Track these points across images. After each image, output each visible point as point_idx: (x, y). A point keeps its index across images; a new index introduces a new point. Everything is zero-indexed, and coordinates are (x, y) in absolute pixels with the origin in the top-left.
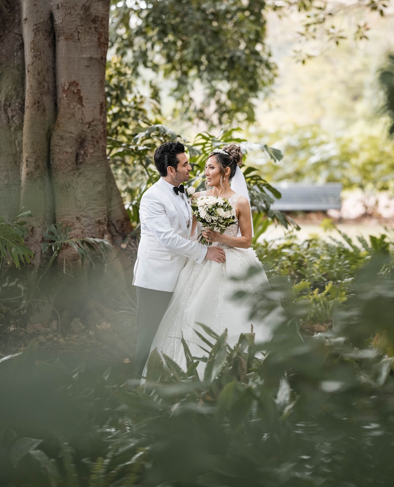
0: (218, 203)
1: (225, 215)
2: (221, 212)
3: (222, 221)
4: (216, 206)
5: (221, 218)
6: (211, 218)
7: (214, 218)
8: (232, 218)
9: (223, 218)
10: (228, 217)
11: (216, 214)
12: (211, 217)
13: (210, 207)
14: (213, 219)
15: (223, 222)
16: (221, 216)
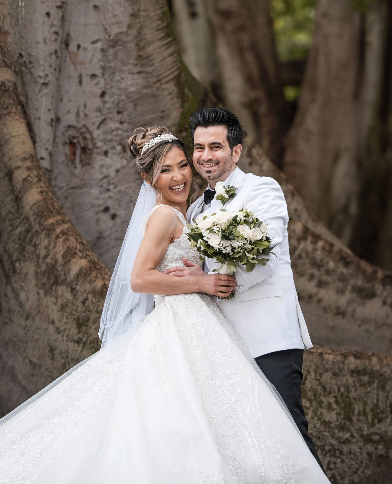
0: (237, 216)
1: (253, 235)
2: (244, 231)
3: (250, 247)
4: (235, 222)
5: (248, 241)
6: (231, 245)
7: (236, 244)
8: (264, 239)
9: (250, 241)
10: (259, 238)
11: (237, 237)
12: (231, 243)
13: (224, 226)
14: (233, 245)
15: (253, 249)
16: (246, 239)
